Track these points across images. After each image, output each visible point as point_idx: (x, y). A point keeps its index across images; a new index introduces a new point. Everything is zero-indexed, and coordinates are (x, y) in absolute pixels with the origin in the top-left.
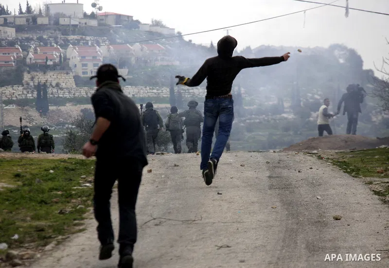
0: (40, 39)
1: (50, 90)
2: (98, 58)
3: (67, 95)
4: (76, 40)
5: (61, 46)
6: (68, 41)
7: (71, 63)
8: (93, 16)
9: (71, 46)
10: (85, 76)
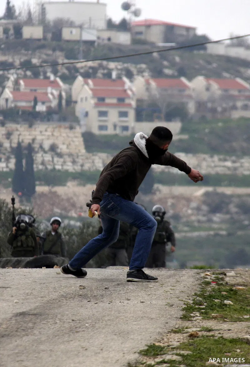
0: (27, 65)
1: (39, 157)
2: (127, 101)
3: (70, 167)
4: (91, 68)
5: (64, 78)
6: (77, 70)
7: (79, 109)
8: (124, 26)
9: (80, 79)
10: (104, 132)
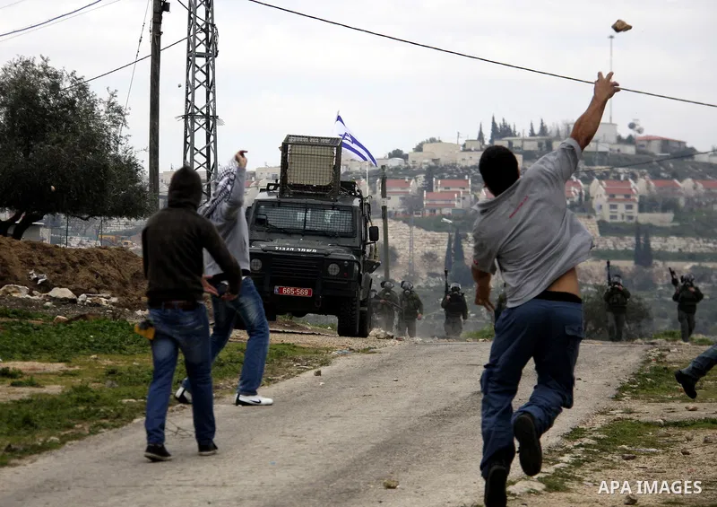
2: (632, 198)
4: (605, 172)
5: (584, 180)
6: (594, 174)
7: (595, 203)
8: (630, 140)
9: (596, 180)
10: (614, 221)
